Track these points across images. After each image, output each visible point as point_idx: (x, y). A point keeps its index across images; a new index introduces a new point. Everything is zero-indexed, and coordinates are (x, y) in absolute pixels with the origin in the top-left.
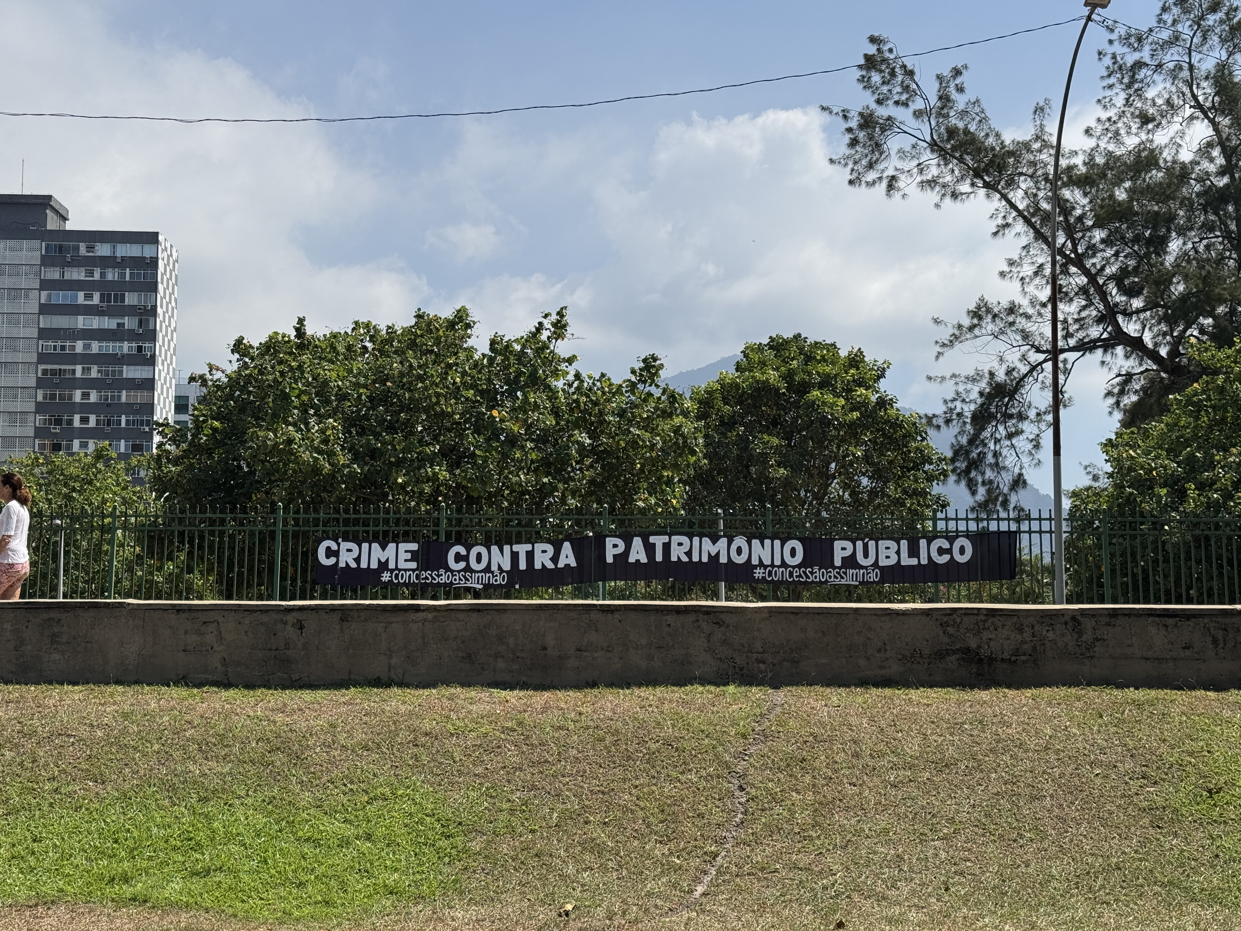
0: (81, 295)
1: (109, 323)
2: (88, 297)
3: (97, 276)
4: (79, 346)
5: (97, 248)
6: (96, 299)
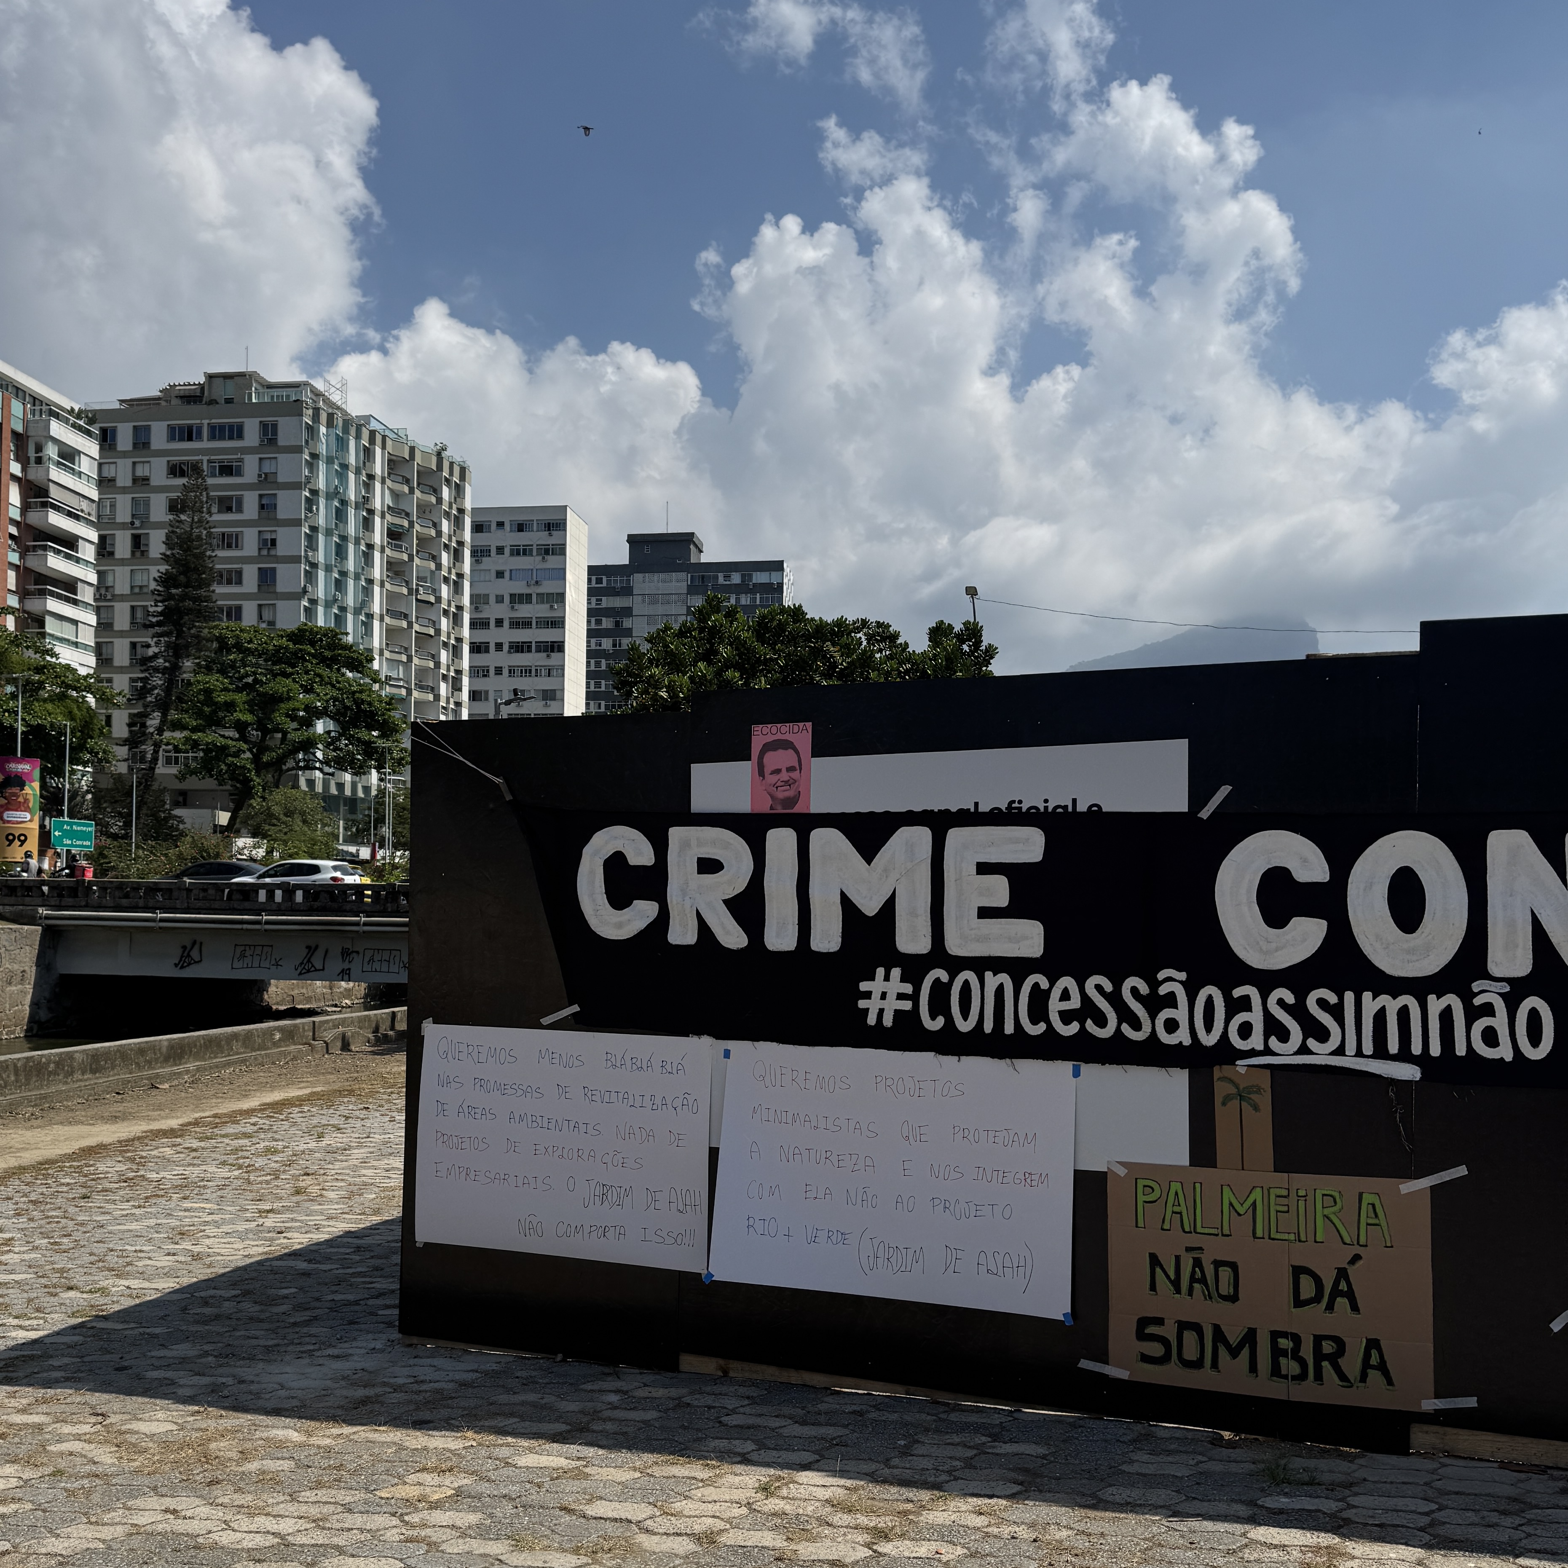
5: (732, 577)
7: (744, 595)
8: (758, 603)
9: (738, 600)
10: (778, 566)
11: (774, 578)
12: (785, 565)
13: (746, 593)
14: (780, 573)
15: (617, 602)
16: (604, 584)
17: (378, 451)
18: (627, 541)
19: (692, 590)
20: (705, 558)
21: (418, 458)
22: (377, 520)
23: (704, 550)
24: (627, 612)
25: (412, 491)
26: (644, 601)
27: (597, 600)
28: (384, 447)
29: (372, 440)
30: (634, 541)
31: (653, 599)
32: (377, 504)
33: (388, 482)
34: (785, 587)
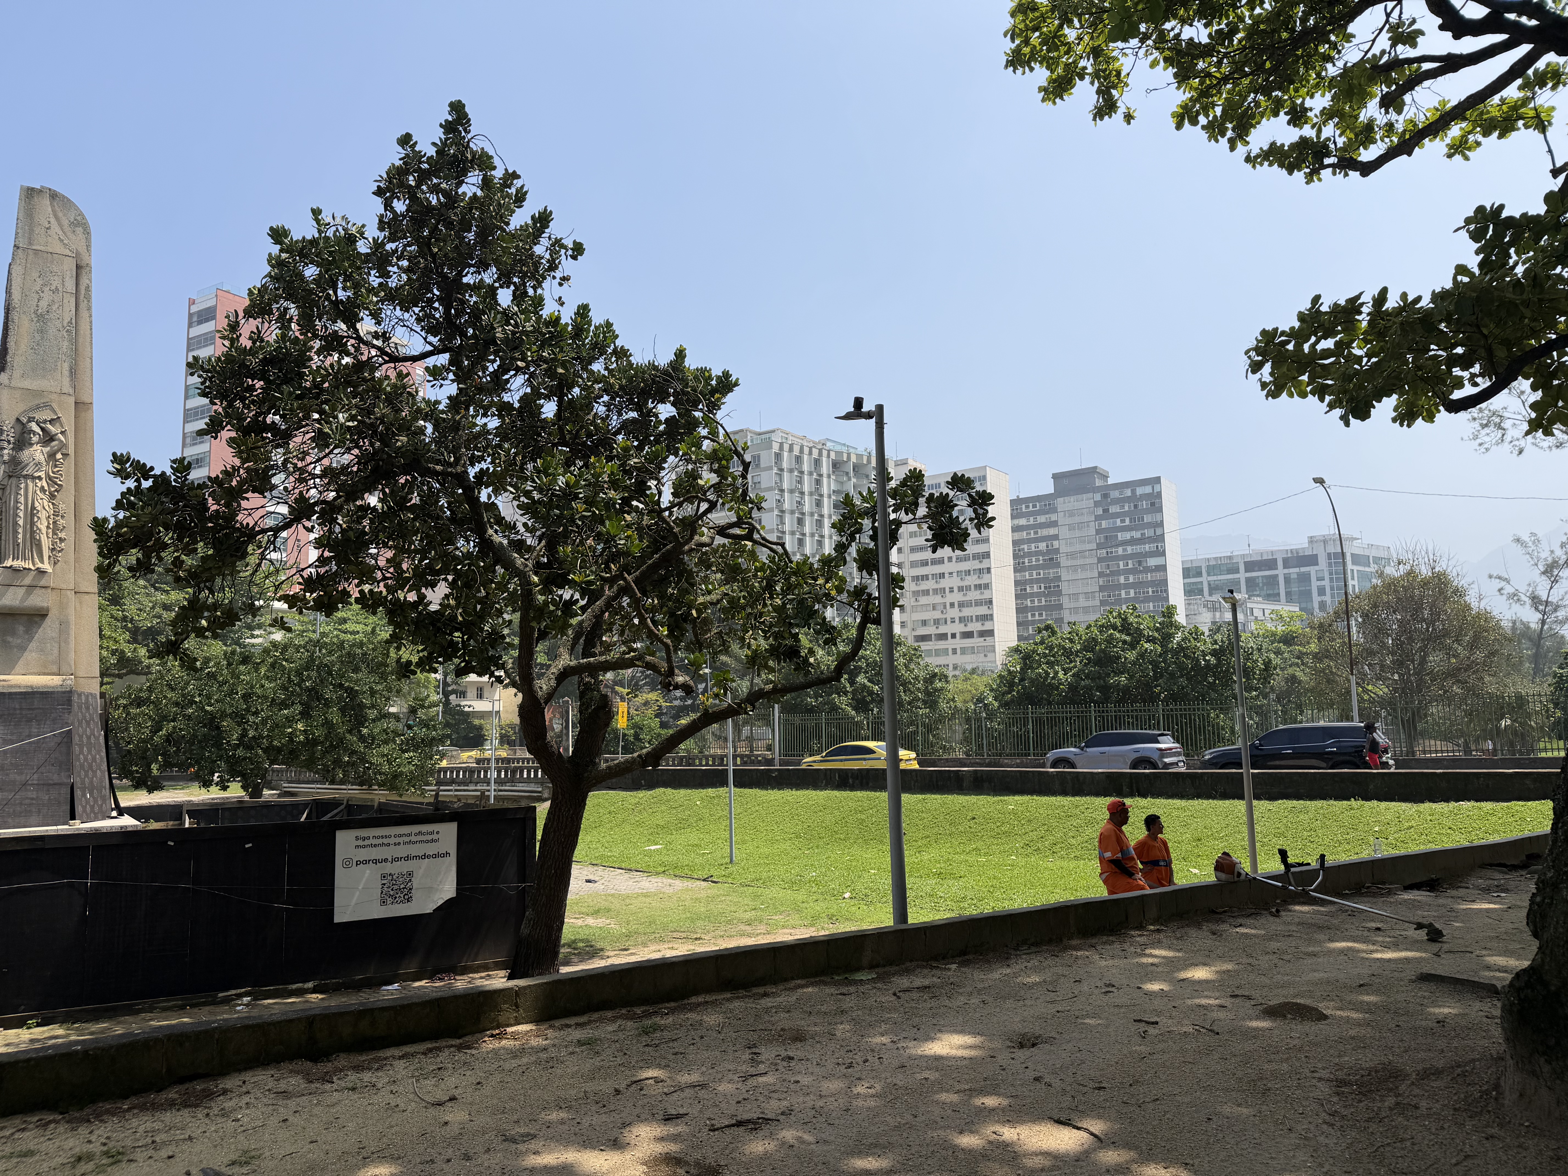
0: (1118, 520)
1: (1137, 535)
2: (1123, 521)
3: (1126, 508)
4: (1120, 550)
5: (1125, 492)
6: (1127, 522)
10: (1156, 481)
11: (1154, 489)
12: (1162, 479)
13: (1136, 502)
14: (1158, 485)
16: (1038, 507)
17: (824, 459)
18: (1051, 478)
19: (1097, 504)
20: (1109, 482)
21: (854, 459)
22: (826, 500)
23: (1108, 476)
24: (1051, 524)
25: (850, 479)
26: (1066, 515)
28: (828, 456)
29: (820, 454)
30: (1056, 477)
32: (825, 491)
33: (833, 477)
34: (1163, 494)
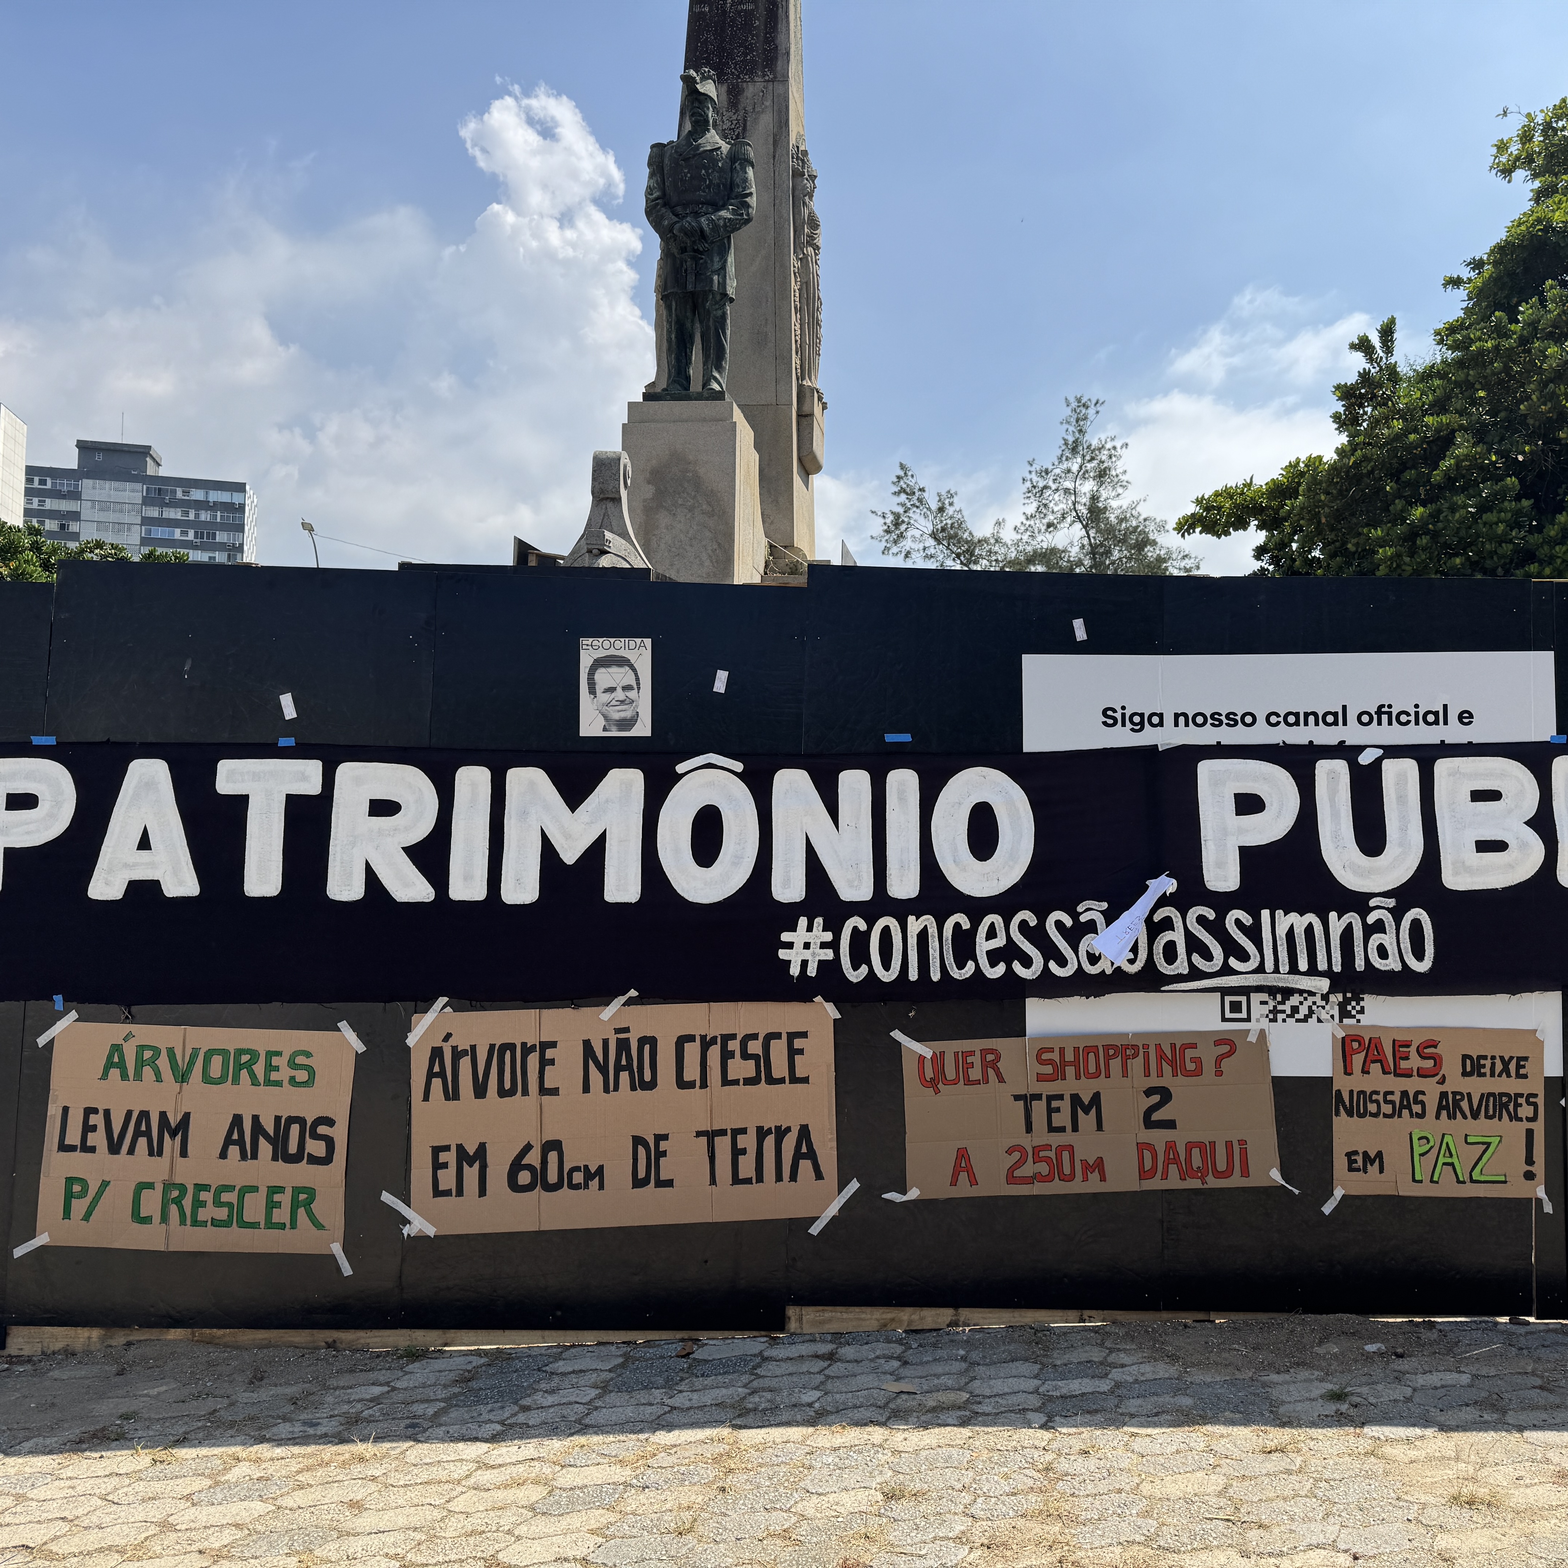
0: (177, 532)
2: (184, 533)
3: (192, 516)
5: (192, 492)
6: (191, 536)
7: (203, 512)
8: (219, 520)
9: (197, 516)
10: (240, 488)
11: (237, 498)
12: (248, 487)
13: (206, 510)
14: (242, 494)
15: (65, 506)
16: (49, 485)
18: (77, 446)
19: (147, 501)
20: (163, 472)
23: (162, 463)
24: (75, 516)
26: (93, 507)
27: (39, 501)
30: (84, 447)
31: (104, 506)
34: (247, 509)
